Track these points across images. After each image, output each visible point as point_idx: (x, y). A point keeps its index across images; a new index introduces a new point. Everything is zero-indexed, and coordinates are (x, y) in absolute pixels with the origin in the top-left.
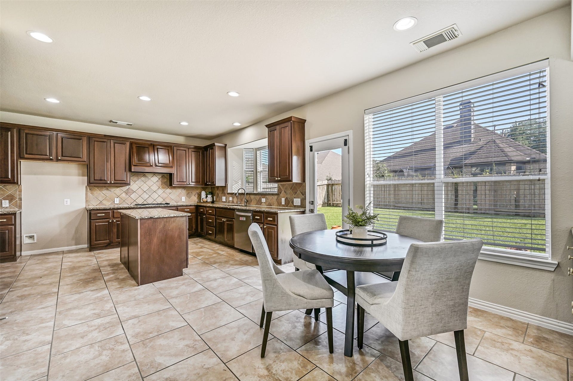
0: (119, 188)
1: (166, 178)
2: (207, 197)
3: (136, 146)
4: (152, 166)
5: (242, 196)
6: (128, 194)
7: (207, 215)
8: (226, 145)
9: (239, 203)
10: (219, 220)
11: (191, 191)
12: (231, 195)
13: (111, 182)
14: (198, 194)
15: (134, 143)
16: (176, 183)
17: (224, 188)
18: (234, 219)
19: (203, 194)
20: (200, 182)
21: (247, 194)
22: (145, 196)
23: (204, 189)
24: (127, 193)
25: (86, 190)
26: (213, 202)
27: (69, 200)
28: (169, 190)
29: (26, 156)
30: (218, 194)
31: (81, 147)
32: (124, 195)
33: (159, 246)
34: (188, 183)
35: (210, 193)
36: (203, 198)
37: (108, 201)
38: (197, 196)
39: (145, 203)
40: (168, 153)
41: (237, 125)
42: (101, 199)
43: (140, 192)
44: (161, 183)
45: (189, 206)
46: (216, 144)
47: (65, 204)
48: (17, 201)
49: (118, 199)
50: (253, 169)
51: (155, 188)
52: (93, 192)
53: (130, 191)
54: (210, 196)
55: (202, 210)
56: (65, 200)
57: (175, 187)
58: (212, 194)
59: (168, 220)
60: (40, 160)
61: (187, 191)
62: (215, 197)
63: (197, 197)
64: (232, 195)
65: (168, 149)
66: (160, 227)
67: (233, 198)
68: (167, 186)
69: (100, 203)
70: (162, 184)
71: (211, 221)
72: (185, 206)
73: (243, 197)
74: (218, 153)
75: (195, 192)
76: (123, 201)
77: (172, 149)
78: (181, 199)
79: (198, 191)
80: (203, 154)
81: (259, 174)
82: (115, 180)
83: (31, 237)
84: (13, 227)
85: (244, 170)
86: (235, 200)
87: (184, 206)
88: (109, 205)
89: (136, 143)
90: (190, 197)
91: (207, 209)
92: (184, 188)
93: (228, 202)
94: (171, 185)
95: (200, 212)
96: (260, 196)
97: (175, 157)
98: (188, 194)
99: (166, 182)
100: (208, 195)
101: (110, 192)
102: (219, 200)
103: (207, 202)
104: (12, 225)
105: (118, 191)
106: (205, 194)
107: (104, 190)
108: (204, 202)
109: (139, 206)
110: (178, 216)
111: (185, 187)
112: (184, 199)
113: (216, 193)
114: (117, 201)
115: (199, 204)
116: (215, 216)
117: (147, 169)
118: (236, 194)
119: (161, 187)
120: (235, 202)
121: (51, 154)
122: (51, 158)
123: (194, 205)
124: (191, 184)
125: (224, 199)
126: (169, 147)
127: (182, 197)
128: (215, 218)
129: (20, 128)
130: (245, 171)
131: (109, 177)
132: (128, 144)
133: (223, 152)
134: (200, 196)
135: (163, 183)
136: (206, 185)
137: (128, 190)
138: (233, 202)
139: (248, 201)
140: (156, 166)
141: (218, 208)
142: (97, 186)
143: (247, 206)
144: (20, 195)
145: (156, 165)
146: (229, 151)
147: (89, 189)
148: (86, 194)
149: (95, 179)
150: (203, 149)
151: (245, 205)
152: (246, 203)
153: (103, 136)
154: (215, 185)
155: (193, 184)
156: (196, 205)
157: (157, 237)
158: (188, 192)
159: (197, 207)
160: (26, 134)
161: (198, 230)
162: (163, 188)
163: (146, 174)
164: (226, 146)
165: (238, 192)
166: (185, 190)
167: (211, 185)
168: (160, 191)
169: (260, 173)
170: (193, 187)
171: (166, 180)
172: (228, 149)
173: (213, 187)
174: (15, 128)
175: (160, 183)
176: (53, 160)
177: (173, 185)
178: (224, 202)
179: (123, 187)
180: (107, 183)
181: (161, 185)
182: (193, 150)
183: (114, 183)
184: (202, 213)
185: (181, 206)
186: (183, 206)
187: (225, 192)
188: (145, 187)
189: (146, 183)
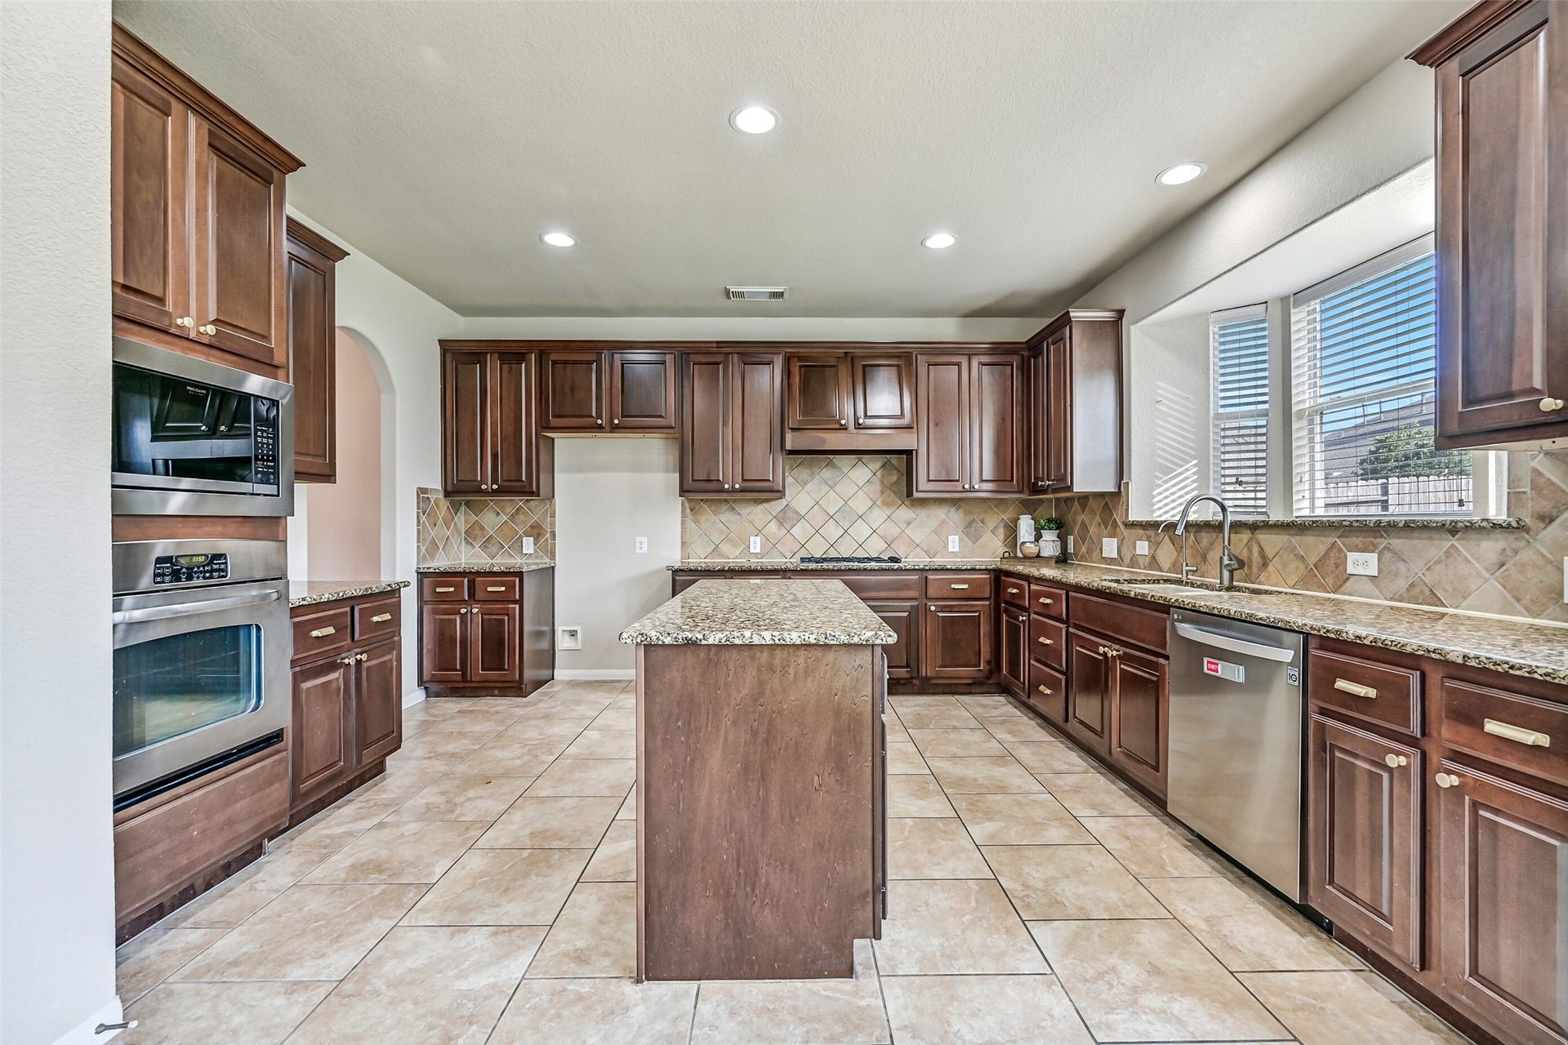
0: (760, 506)
1: (896, 468)
2: (1038, 537)
3: (801, 367)
4: (844, 428)
5: (1205, 537)
6: (785, 524)
7: (1033, 616)
8: (1121, 313)
9: (1185, 568)
10: (1082, 647)
11: (982, 516)
12: (1142, 532)
13: (733, 486)
14: (1006, 526)
15: (794, 357)
16: (923, 485)
17: (1110, 503)
18: (1167, 658)
19: (1026, 525)
20: (1012, 480)
21: (1237, 526)
22: (833, 531)
23: (1028, 507)
24: (781, 519)
25: (682, 512)
26: (1063, 559)
27: (644, 539)
28: (905, 513)
29: (554, 422)
30: (1084, 527)
31: (663, 386)
32: (773, 527)
33: (734, 792)
34: (967, 486)
35: (1050, 521)
36: (1023, 543)
37: (735, 545)
38: (1001, 532)
39: (833, 554)
40: (897, 381)
41: (1183, 175)
42: (716, 538)
43: (817, 517)
44: (879, 488)
45: (966, 570)
46: (1076, 314)
47: (638, 551)
48: (546, 540)
49: (759, 538)
50: (1266, 406)
51: (860, 504)
52: (698, 517)
53: (790, 515)
54: (1049, 536)
55: (1015, 591)
56: (638, 539)
57: (923, 502)
58: (1061, 526)
59: (777, 662)
60: (580, 430)
61: (965, 515)
62: (1071, 539)
63: (1002, 536)
64: (1151, 532)
65: (897, 366)
66: (739, 692)
67: (1155, 545)
68: (899, 498)
69: (713, 551)
70: (882, 492)
71: (1048, 642)
72: (951, 570)
73: (1212, 544)
74: (1081, 351)
75: (995, 520)
76: (771, 545)
77: (911, 364)
78: (946, 545)
79: (1005, 517)
80: (1025, 369)
81: (1304, 423)
82: (743, 480)
83: (573, 634)
84: (517, 606)
85: (1212, 413)
86: (1167, 553)
87: (947, 569)
88: (737, 558)
89: (800, 358)
90: (975, 539)
91: (1033, 587)
92: (955, 502)
93: (1127, 560)
94: (909, 494)
95: (1009, 595)
96: (1330, 540)
97: (922, 394)
98: (969, 525)
99: (895, 483)
100: (1043, 528)
101: (737, 517)
102: (1090, 551)
103: (1038, 556)
104: (515, 602)
105: (757, 513)
106: (1030, 525)
107: (725, 511)
108: (1026, 558)
109: (813, 566)
110: (826, 645)
111: (960, 499)
112: (954, 543)
113: (1075, 521)
114: (756, 544)
115: (1006, 567)
116: (1066, 622)
117: (834, 441)
118: (1171, 526)
119: (878, 502)
120: (1166, 565)
121: (599, 416)
122: (599, 422)
123: (986, 570)
124: (976, 487)
125: (1110, 547)
126: (903, 358)
127: (950, 537)
128: (1067, 631)
129: (544, 349)
130: (1218, 417)
131: (728, 473)
132: (779, 362)
133: (1109, 350)
134: (1012, 531)
135: (886, 487)
136: (1035, 490)
137: (785, 513)
138: (1154, 563)
139: (1241, 564)
140: (858, 426)
141: (1078, 588)
142: (707, 500)
143: (1239, 589)
144: (553, 524)
145: (859, 424)
146: (1136, 336)
147: (688, 510)
148: (683, 523)
149: (696, 478)
150: (1026, 353)
151: (1226, 583)
152: (1231, 572)
153: (715, 345)
154: (1070, 488)
155: (984, 489)
156: (994, 570)
157: (725, 743)
158: (969, 518)
159: (998, 576)
160: (555, 363)
161: (999, 668)
162: (887, 504)
163: (837, 459)
164: (1121, 318)
165: (1185, 513)
166: (961, 511)
167: (1055, 491)
168: (878, 516)
169: (1311, 422)
170: (989, 499)
171: (895, 478)
172: (1133, 328)
173: (1066, 500)
174: (532, 353)
175: (877, 486)
176: (604, 428)
177: (916, 495)
178: (1111, 561)
179: (773, 503)
180: (723, 491)
181: (879, 494)
182: (985, 359)
183: (742, 490)
184: (1014, 604)
185: (936, 570)
186: (944, 570)
187: (1118, 517)
188: (833, 504)
189: (836, 488)
